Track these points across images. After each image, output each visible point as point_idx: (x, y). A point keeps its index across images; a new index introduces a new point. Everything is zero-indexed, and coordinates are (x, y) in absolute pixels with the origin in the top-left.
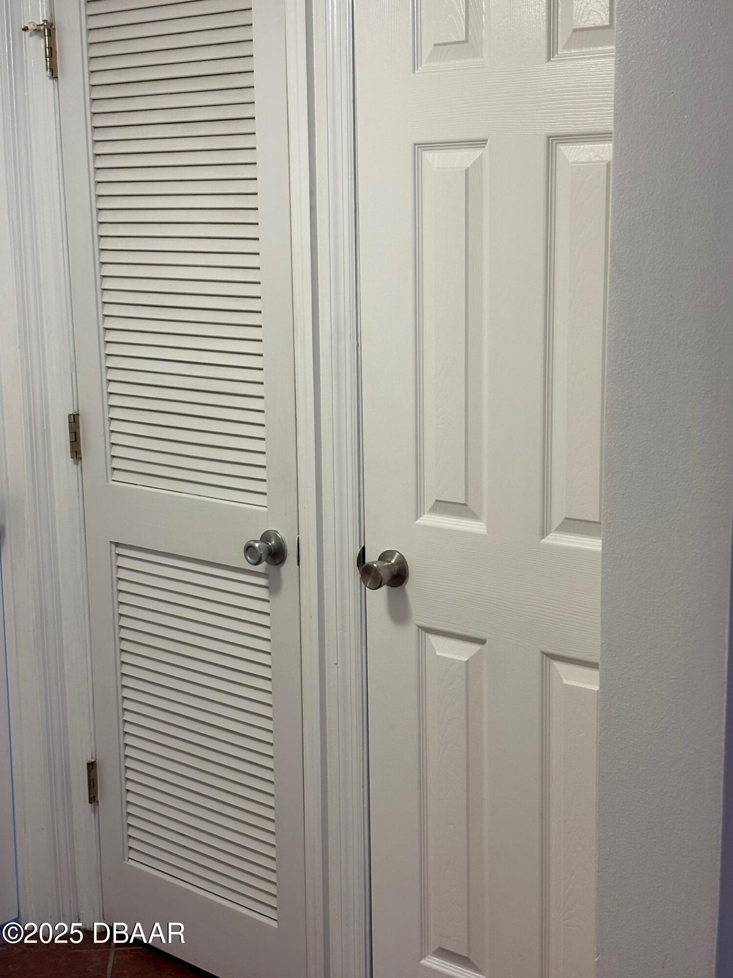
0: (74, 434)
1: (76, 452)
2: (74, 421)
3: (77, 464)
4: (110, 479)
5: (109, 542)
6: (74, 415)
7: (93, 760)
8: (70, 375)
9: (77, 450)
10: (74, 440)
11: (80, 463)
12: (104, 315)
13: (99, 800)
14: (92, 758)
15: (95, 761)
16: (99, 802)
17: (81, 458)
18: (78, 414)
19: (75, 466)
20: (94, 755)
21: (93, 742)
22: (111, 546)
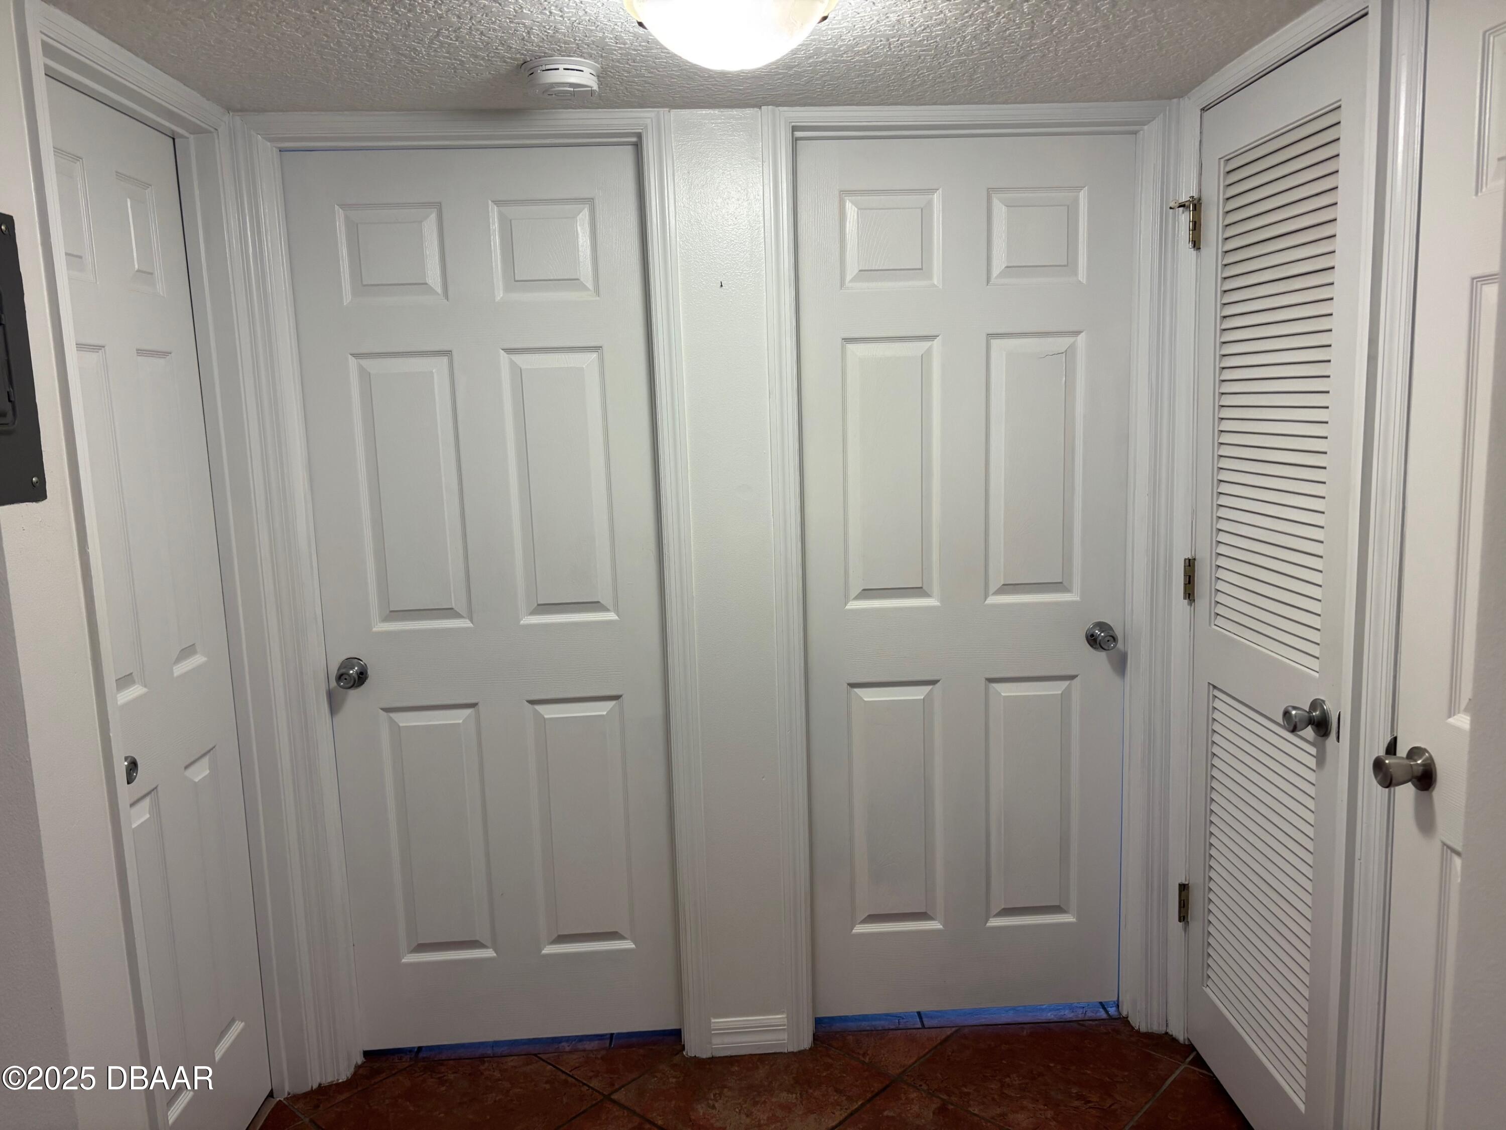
0: (1188, 577)
1: (1189, 594)
2: (1190, 566)
3: (1191, 605)
4: (1212, 624)
5: (1207, 684)
6: (1190, 560)
7: (1187, 883)
8: (1191, 522)
9: (1190, 593)
10: (1187, 583)
11: (1193, 604)
12: (1218, 467)
13: (1189, 920)
14: (1186, 880)
15: (1188, 885)
16: (1190, 923)
17: (1194, 600)
18: (1195, 559)
19: (1189, 607)
20: (1188, 878)
21: (1187, 865)
22: (1209, 686)
